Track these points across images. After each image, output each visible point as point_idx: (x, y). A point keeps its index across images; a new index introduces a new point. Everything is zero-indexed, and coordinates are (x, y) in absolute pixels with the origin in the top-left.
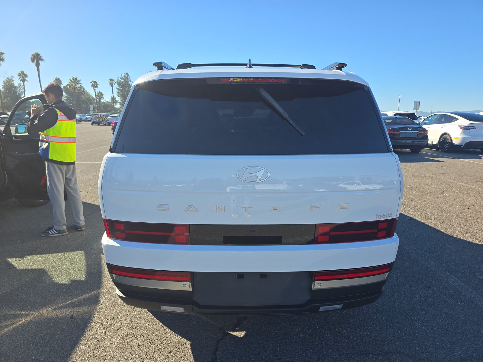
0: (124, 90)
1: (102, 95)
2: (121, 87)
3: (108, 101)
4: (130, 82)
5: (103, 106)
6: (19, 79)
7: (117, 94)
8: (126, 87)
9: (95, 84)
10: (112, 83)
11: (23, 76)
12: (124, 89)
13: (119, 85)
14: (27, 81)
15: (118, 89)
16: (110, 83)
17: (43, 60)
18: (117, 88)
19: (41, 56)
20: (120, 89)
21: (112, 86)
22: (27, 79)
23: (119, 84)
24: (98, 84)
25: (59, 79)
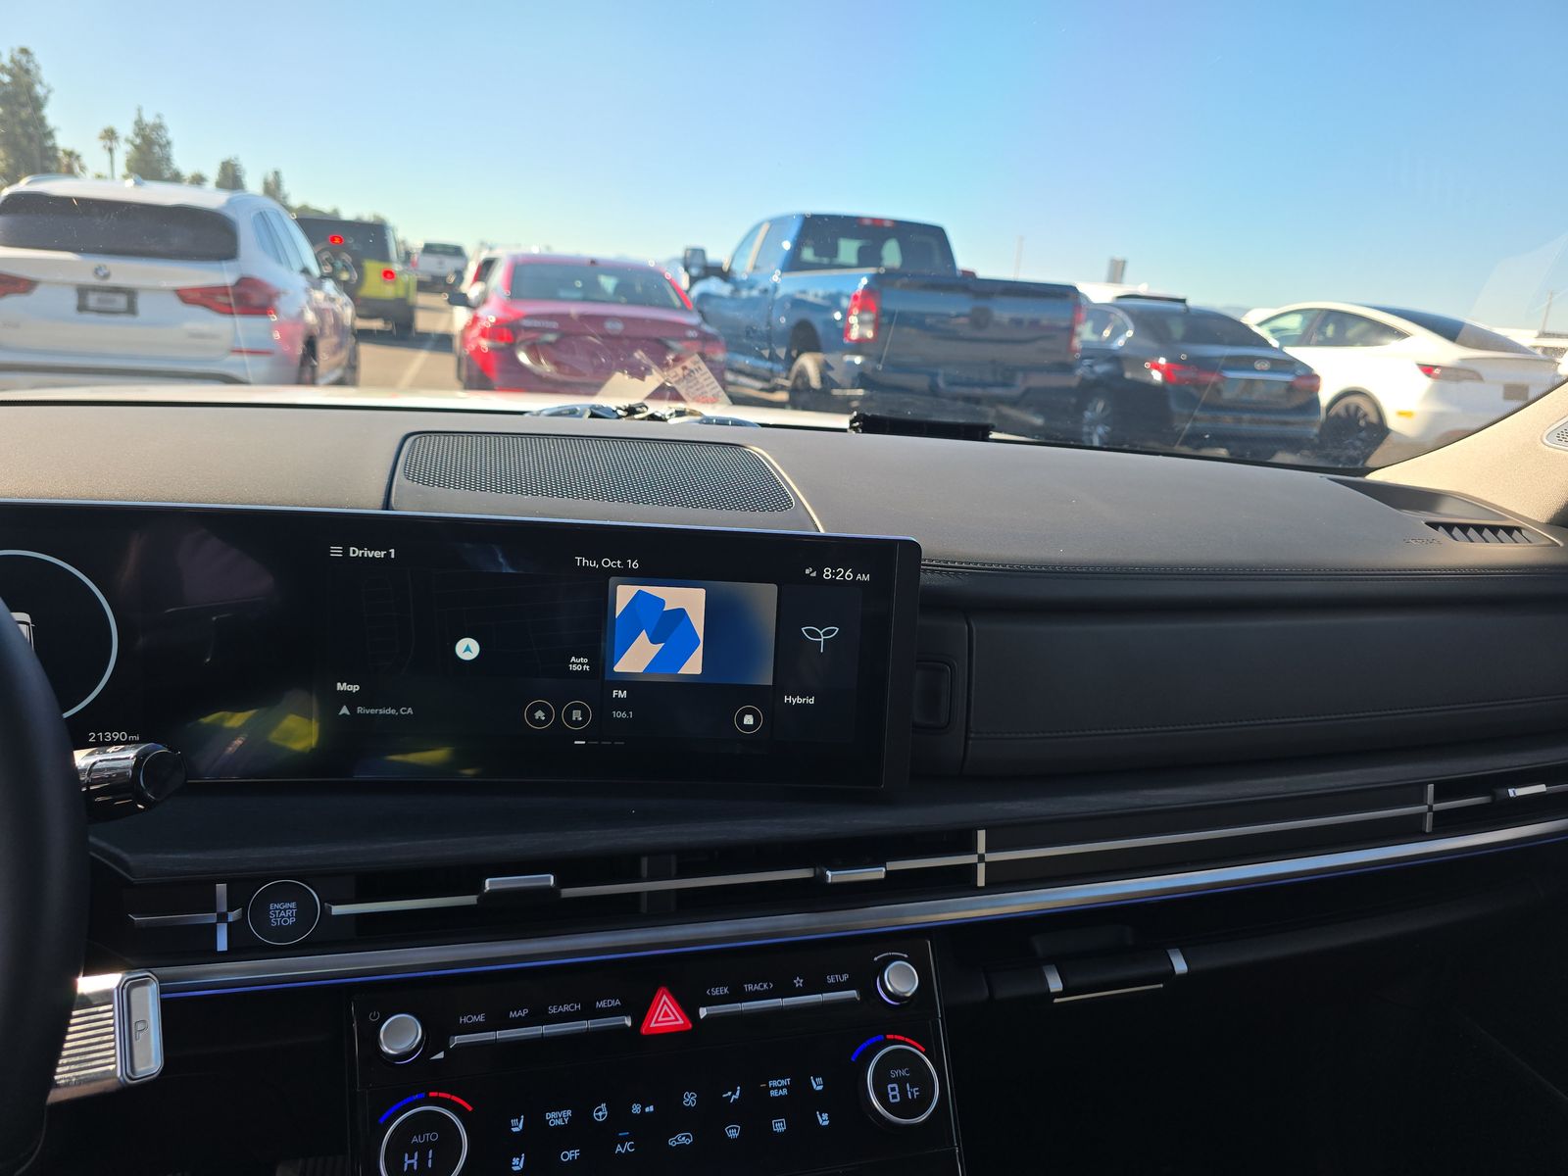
8: (23, 105)
12: (13, 114)
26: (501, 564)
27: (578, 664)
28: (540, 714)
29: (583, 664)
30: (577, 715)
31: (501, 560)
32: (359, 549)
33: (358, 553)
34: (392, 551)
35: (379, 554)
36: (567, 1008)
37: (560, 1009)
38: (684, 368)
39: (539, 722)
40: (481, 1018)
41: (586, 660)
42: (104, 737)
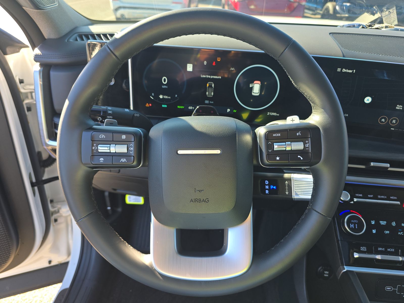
26: (385, 76)
27: (399, 107)
28: (383, 120)
29: (400, 107)
30: (394, 121)
31: (385, 75)
32: (345, 69)
33: (345, 71)
34: (354, 71)
35: (350, 71)
36: (383, 197)
37: (381, 197)
38: (389, 12)
39: (383, 122)
40: (361, 195)
41: (402, 106)
42: (271, 114)
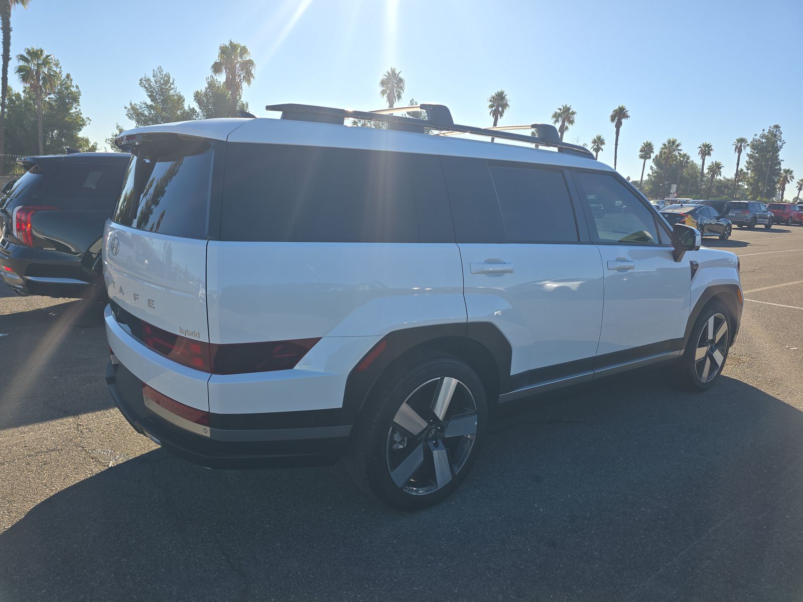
0: (762, 158)
1: (720, 168)
2: (757, 153)
3: (729, 177)
4: (779, 142)
5: (718, 187)
6: (593, 147)
7: (747, 165)
9: (707, 149)
10: (741, 146)
11: (599, 142)
13: (754, 149)
14: (602, 150)
15: (750, 156)
16: (736, 147)
17: (628, 116)
18: (748, 155)
19: (627, 111)
20: (755, 156)
21: (740, 152)
22: (602, 147)
23: (754, 146)
24: (711, 150)
25: (650, 144)
